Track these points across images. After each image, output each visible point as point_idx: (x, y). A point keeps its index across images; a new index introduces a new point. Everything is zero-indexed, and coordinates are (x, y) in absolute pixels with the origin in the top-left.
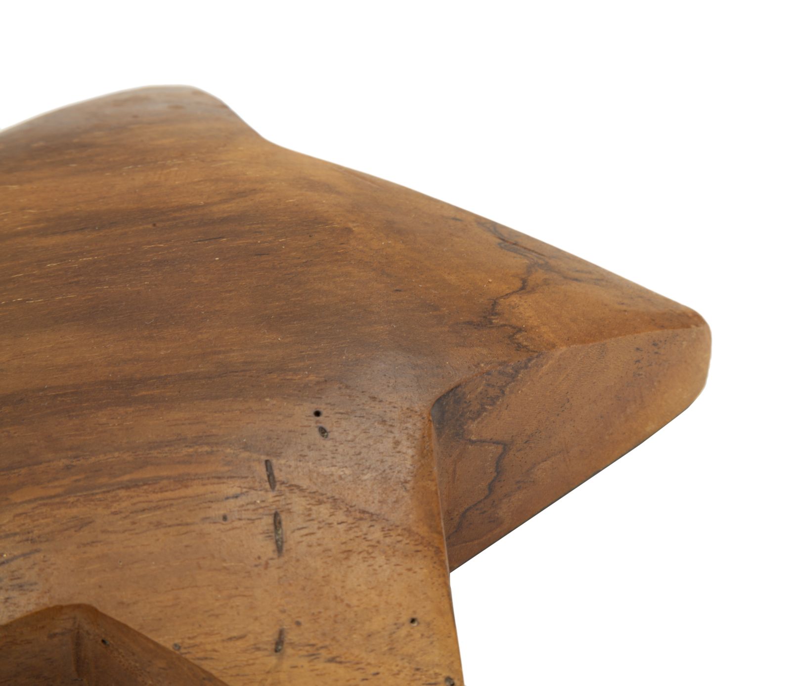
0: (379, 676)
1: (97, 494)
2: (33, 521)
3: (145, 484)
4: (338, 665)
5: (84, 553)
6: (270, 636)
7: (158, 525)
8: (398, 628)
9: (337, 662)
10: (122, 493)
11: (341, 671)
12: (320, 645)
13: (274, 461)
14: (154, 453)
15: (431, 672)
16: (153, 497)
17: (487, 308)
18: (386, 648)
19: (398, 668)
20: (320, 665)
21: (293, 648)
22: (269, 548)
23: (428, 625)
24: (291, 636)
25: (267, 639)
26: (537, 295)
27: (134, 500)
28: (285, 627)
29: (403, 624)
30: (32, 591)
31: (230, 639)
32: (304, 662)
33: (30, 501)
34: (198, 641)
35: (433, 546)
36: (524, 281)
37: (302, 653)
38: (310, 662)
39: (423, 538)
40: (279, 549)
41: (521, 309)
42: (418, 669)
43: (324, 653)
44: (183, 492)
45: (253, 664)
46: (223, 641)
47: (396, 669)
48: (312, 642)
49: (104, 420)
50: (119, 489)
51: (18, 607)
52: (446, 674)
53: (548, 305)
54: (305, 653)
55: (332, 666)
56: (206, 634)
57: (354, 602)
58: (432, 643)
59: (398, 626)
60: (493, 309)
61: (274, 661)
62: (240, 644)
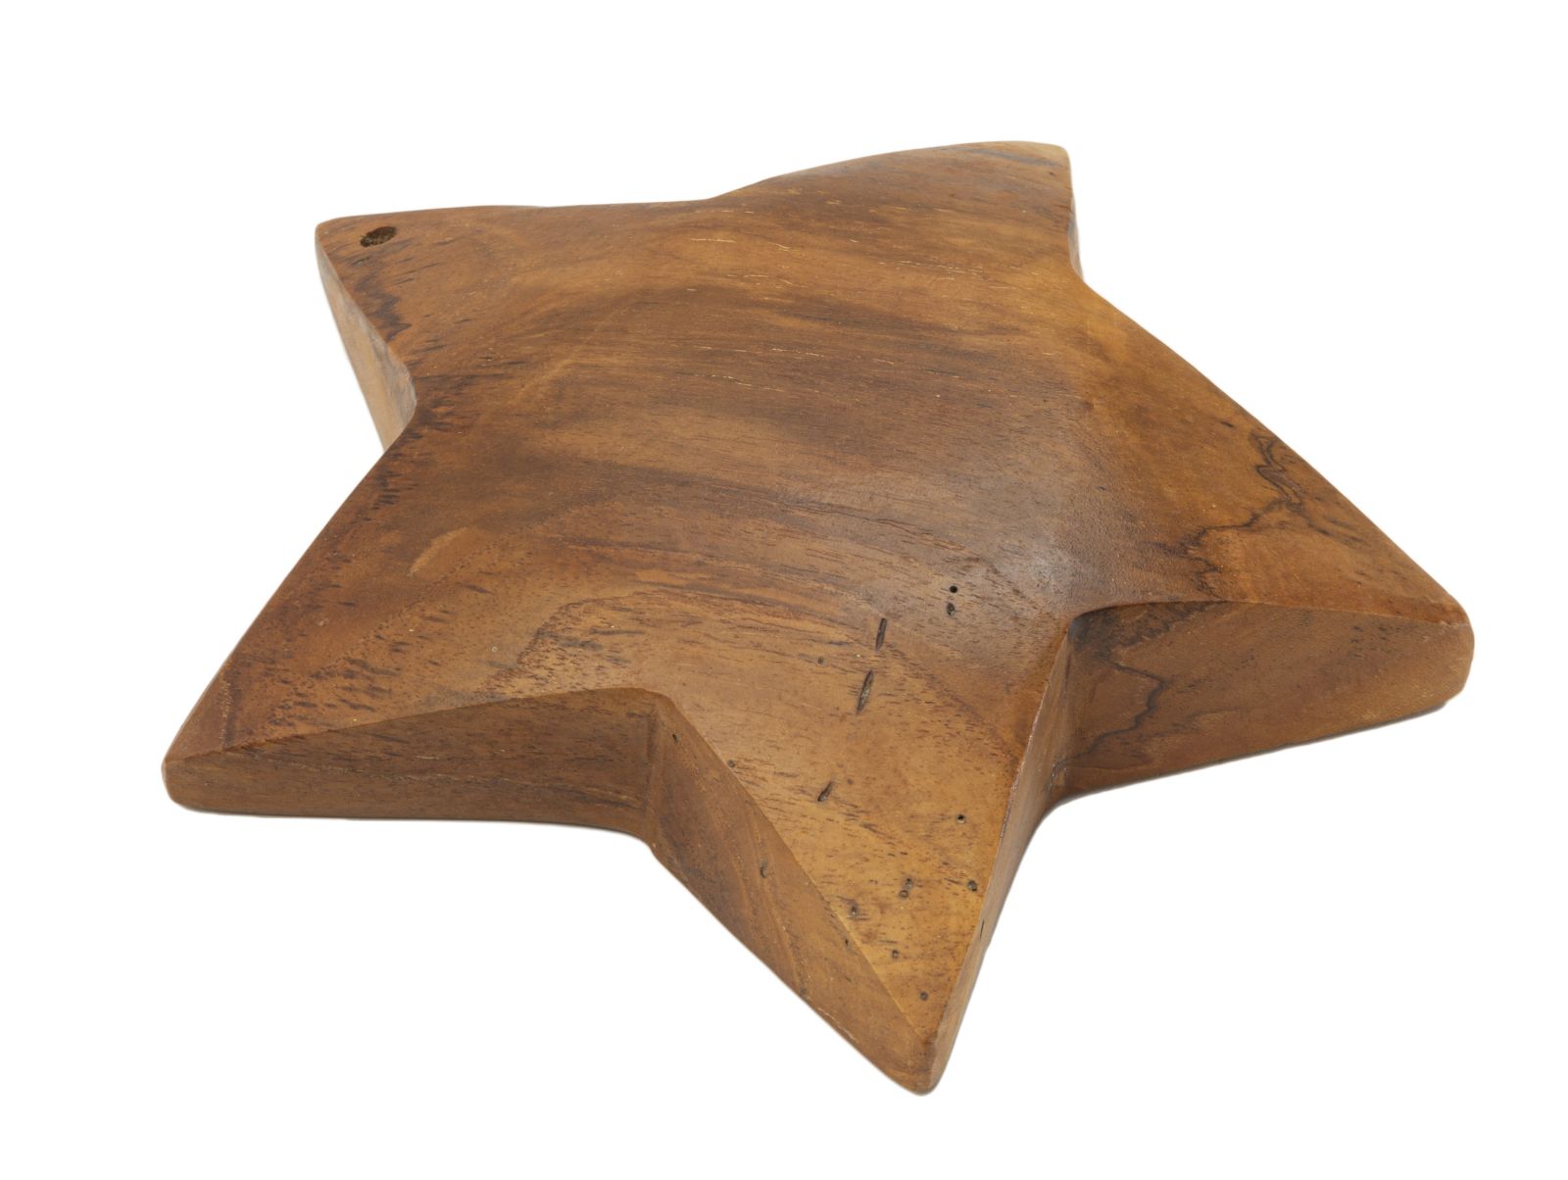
0: (905, 856)
1: (715, 597)
2: (649, 604)
3: (761, 604)
4: (872, 833)
5: (682, 649)
6: (819, 784)
7: (758, 646)
8: (943, 819)
9: (871, 829)
10: (738, 605)
11: (872, 839)
12: (863, 809)
13: (890, 622)
14: (782, 576)
15: (959, 871)
16: (765, 619)
17: (1189, 535)
18: (924, 834)
19: (928, 856)
20: (855, 827)
21: (836, 803)
22: (851, 704)
23: (974, 826)
24: (838, 792)
25: (814, 785)
26: (1260, 537)
27: (747, 615)
28: (836, 781)
29: (950, 818)
30: (624, 667)
31: (782, 774)
32: (841, 819)
33: (653, 584)
34: (753, 765)
35: (1012, 755)
36: (1256, 517)
37: (842, 810)
38: (846, 820)
39: (1004, 744)
40: (860, 707)
41: (1231, 547)
42: (946, 864)
43: (863, 818)
44: (793, 623)
45: (794, 804)
46: (775, 773)
47: (924, 856)
48: (856, 803)
49: (751, 529)
50: (736, 600)
51: (607, 678)
52: (971, 878)
53: (1266, 551)
54: (844, 811)
55: (865, 832)
56: (761, 761)
57: (911, 780)
58: (970, 844)
59: (943, 817)
60: (1197, 538)
61: (813, 808)
62: (788, 782)
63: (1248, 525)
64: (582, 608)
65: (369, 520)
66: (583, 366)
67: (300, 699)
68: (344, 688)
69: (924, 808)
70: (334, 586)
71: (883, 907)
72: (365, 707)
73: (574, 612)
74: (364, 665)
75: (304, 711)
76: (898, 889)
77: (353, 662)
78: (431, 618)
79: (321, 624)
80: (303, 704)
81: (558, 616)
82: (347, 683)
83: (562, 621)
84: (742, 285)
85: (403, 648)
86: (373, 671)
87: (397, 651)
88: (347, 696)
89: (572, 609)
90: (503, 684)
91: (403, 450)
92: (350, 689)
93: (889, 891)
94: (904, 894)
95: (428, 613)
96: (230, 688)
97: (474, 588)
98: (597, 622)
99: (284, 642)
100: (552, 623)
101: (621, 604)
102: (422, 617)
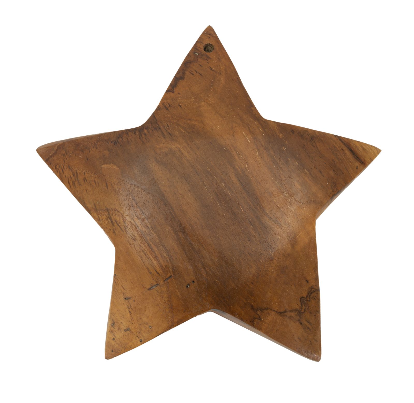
0: (132, 324)
1: (144, 239)
2: (130, 227)
3: (151, 249)
4: (130, 314)
5: (127, 243)
6: (128, 295)
7: (141, 258)
8: (146, 324)
9: (130, 313)
10: (146, 245)
11: (129, 315)
12: (132, 308)
13: (172, 278)
14: (161, 247)
15: (141, 336)
16: (148, 253)
17: (262, 308)
18: (140, 323)
19: (137, 328)
20: (127, 310)
21: (128, 302)
22: (148, 287)
23: (152, 331)
24: (130, 301)
25: (127, 295)
27: (146, 249)
28: (132, 298)
29: (148, 325)
30: (114, 235)
31: (123, 287)
32: (126, 306)
34: (119, 279)
35: (173, 324)
36: (285, 312)
37: (128, 304)
38: (127, 307)
39: (173, 321)
40: (149, 289)
41: (270, 316)
42: (139, 332)
43: (131, 310)
44: (153, 260)
45: (120, 294)
46: (121, 285)
47: (136, 327)
48: (131, 306)
49: (167, 229)
50: (147, 243)
52: (142, 339)
54: (128, 305)
55: (128, 313)
56: (121, 281)
57: (147, 311)
58: (148, 333)
59: (147, 324)
60: (263, 310)
61: (122, 299)
62: (122, 289)
63: (281, 313)
64: (119, 213)
65: (108, 143)
66: (180, 151)
67: (63, 168)
68: (70, 176)
69: (145, 319)
70: (89, 151)
71: (119, 329)
72: (70, 185)
73: (116, 213)
74: (77, 176)
75: (61, 172)
76: (125, 328)
77: (76, 173)
78: (95, 181)
79: (80, 157)
80: (62, 169)
81: (113, 210)
82: (72, 176)
83: (113, 212)
84: (237, 157)
85: (86, 181)
86: (77, 179)
87: (84, 181)
88: (70, 178)
89: (117, 211)
90: (93, 211)
91: (130, 133)
92: (71, 178)
93: (123, 327)
94: (125, 331)
95: (96, 180)
96: (56, 149)
97: (107, 184)
98: (118, 220)
99: (72, 152)
100: (111, 210)
101: (125, 221)
102: (94, 179)
